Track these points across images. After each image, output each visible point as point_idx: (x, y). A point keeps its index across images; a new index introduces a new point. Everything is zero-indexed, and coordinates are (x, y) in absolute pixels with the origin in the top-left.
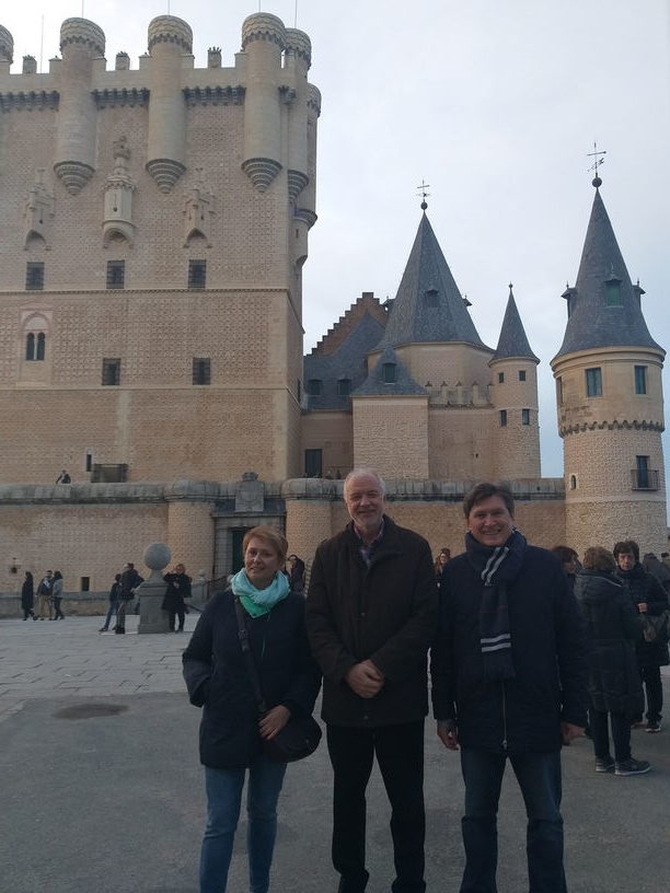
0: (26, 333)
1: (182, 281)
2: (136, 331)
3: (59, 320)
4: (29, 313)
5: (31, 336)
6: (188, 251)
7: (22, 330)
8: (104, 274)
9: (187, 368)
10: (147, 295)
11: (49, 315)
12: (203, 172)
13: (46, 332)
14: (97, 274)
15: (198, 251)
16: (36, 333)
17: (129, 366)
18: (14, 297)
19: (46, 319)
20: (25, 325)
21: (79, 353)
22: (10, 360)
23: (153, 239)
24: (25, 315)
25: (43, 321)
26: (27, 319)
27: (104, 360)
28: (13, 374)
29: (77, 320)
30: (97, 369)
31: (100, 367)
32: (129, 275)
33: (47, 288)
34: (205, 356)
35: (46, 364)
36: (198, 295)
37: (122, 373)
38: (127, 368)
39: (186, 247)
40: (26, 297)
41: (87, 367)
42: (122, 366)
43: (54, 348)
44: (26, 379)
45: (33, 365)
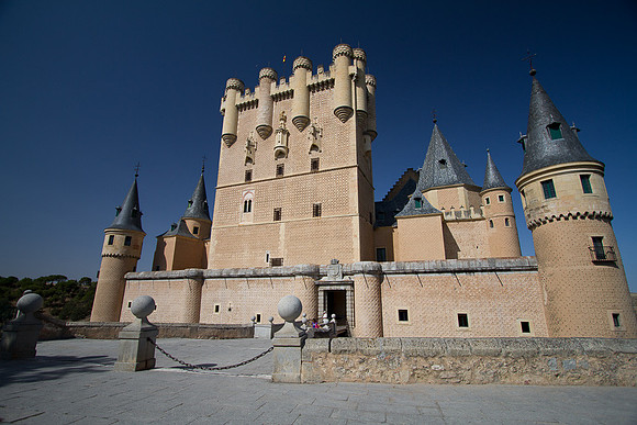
0: (244, 201)
1: (308, 169)
2: (288, 194)
3: (257, 193)
9: (310, 209)
10: (293, 177)
13: (252, 199)
14: (273, 171)
15: (315, 155)
16: (248, 201)
17: (285, 211)
18: (241, 186)
19: (252, 194)
20: (244, 197)
21: (264, 207)
22: (238, 213)
23: (296, 153)
24: (244, 193)
27: (275, 209)
28: (239, 219)
29: (264, 192)
31: (273, 212)
32: (286, 169)
33: (253, 180)
34: (319, 203)
35: (251, 213)
36: (316, 174)
37: (282, 214)
39: (309, 153)
40: (245, 185)
41: (268, 213)
42: (282, 211)
43: (255, 206)
44: (244, 221)
45: (246, 214)
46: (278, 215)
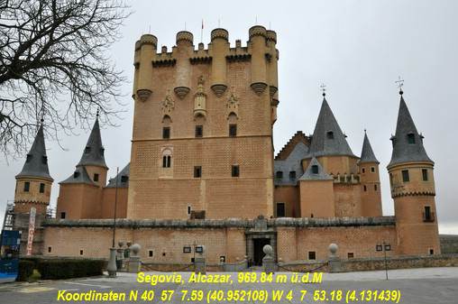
2: (207, 154)
3: (176, 150)
4: (164, 148)
5: (165, 158)
6: (229, 121)
7: (162, 155)
8: (194, 130)
10: (212, 139)
11: (172, 148)
12: (235, 89)
13: (171, 156)
15: (233, 121)
21: (184, 164)
22: (157, 167)
24: (162, 149)
25: (169, 151)
28: (158, 173)
30: (192, 171)
32: (204, 131)
34: (236, 164)
42: (202, 170)
44: (163, 175)
45: (166, 169)
46: (198, 172)
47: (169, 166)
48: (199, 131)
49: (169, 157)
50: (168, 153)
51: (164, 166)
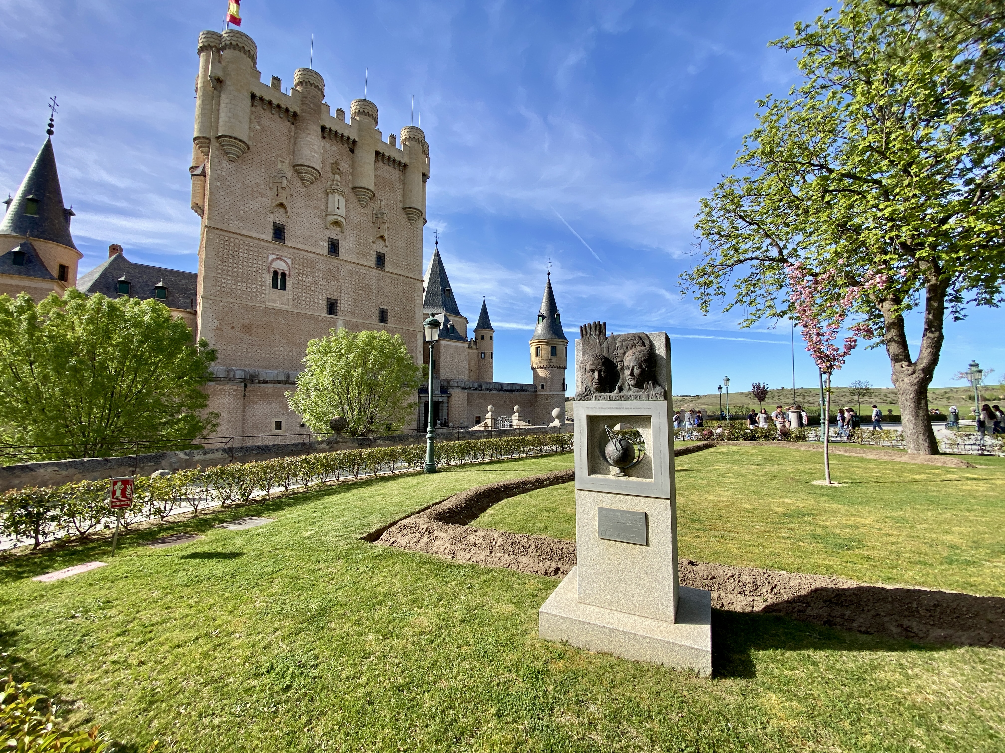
0: (272, 270)
1: (372, 262)
2: (347, 285)
3: (297, 267)
4: (275, 257)
5: (275, 273)
6: (375, 245)
7: (270, 267)
8: (326, 244)
9: (376, 312)
10: (353, 265)
11: (289, 261)
12: (383, 203)
13: (287, 272)
14: (322, 243)
15: (380, 247)
16: (280, 272)
17: (342, 305)
18: (263, 243)
19: (287, 264)
20: (271, 263)
21: (310, 290)
22: (262, 286)
23: (355, 232)
24: (271, 257)
25: (284, 264)
26: (273, 260)
27: (328, 298)
28: (263, 296)
29: (309, 269)
30: (323, 305)
31: (325, 302)
32: (342, 249)
33: (288, 243)
34: (384, 307)
35: (287, 294)
36: (380, 272)
37: (338, 308)
38: (342, 306)
39: (374, 243)
40: (271, 245)
41: (316, 301)
42: (339, 305)
43: (293, 284)
44: (274, 301)
45: (278, 292)
46: (332, 307)
47: (283, 288)
48: (334, 247)
49: (284, 275)
50: (281, 266)
51: (275, 286)
